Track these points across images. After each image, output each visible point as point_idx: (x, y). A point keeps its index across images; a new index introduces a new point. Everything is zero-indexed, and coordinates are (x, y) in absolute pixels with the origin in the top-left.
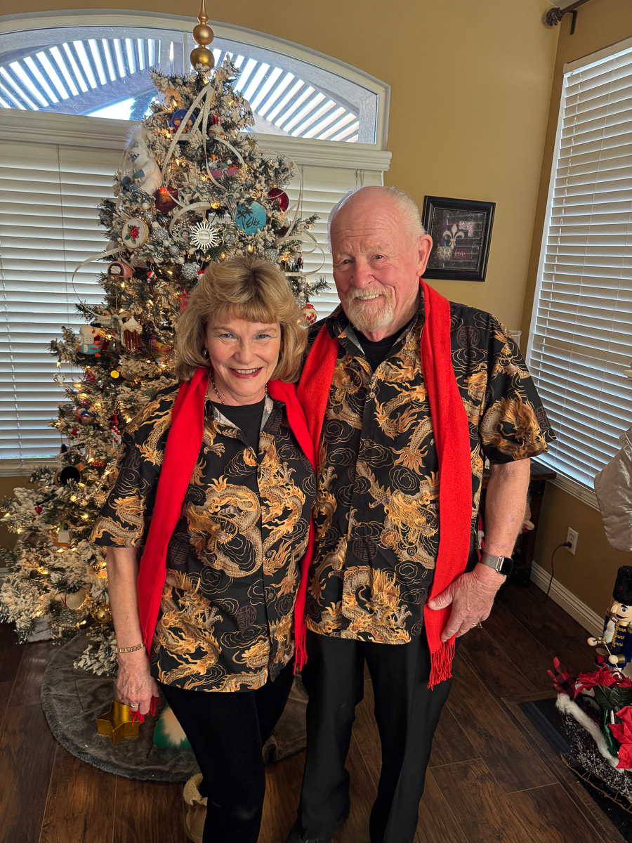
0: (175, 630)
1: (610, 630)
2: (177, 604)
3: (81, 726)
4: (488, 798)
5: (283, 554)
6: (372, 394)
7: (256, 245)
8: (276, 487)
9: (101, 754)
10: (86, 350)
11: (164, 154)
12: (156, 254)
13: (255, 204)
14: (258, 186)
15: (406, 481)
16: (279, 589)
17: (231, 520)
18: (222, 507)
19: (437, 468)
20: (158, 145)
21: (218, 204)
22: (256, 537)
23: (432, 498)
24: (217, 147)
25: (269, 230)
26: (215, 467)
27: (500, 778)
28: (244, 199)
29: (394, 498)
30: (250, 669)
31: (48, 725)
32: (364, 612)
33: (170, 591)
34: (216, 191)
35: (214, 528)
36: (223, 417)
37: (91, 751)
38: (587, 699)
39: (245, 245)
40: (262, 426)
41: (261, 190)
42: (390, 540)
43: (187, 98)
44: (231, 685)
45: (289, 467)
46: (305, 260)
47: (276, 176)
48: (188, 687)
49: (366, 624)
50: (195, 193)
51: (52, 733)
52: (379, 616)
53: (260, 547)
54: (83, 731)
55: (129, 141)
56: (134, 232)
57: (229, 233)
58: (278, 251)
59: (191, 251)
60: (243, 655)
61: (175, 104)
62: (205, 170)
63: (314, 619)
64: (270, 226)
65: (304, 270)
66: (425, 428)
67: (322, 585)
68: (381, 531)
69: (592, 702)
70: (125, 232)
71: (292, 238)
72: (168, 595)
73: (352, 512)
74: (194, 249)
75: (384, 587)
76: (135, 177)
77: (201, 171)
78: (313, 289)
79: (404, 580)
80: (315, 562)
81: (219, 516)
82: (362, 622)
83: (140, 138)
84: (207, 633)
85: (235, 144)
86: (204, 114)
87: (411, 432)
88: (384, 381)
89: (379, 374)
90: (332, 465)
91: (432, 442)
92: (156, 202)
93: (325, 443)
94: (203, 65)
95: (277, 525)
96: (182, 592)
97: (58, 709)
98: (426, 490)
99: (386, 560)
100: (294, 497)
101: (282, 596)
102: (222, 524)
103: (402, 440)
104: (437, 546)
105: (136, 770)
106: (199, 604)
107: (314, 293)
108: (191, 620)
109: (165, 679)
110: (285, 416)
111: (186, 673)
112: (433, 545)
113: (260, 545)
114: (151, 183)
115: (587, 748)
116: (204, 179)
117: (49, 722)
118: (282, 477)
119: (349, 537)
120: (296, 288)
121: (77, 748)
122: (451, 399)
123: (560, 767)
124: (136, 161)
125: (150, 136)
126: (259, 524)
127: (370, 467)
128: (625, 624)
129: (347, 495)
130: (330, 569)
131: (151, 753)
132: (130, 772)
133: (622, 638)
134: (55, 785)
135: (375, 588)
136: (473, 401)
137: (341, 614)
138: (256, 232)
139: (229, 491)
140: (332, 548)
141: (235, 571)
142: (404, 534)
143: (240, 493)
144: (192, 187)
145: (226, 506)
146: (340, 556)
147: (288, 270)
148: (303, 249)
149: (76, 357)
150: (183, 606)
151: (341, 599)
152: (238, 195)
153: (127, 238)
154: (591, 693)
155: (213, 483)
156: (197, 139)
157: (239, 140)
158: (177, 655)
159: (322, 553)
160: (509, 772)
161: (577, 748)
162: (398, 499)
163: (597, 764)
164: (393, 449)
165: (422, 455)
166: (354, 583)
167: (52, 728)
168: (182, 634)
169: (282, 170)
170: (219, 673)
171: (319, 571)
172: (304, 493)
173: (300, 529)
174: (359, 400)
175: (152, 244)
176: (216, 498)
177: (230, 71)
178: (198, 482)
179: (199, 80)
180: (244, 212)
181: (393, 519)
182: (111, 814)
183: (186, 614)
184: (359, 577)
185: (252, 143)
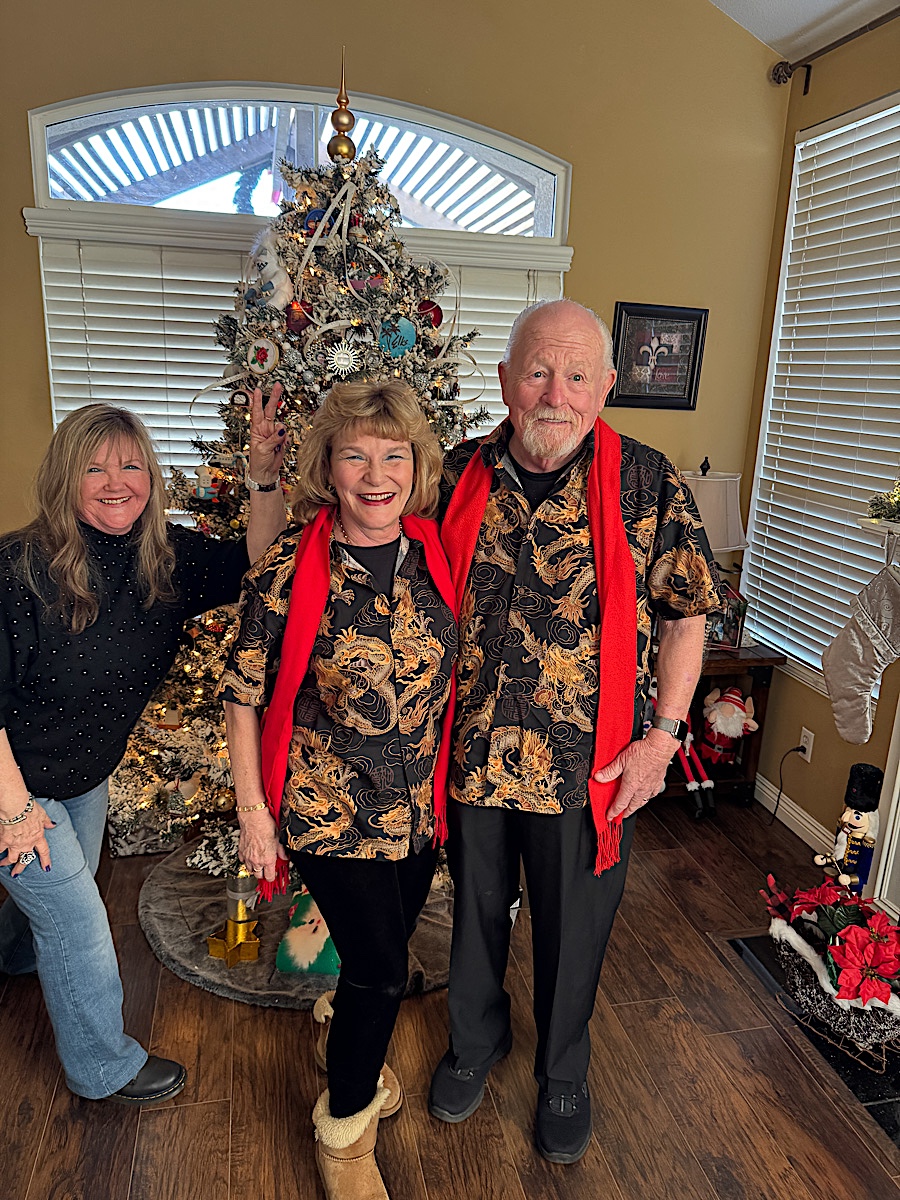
0: (306, 791)
1: (841, 844)
2: (308, 762)
3: (189, 948)
4: (682, 1039)
5: (420, 710)
6: (530, 536)
7: (404, 369)
8: (411, 638)
9: (214, 977)
10: (202, 493)
11: (296, 263)
12: (288, 380)
13: (402, 320)
14: (406, 299)
15: (564, 634)
16: (418, 750)
17: (362, 674)
18: (352, 660)
19: (598, 622)
20: (290, 253)
21: (360, 321)
22: (389, 691)
23: (592, 653)
24: (358, 253)
25: (418, 351)
26: (345, 616)
27: (698, 1019)
28: (389, 316)
29: (551, 652)
30: (388, 836)
31: (149, 946)
32: (511, 777)
33: (299, 749)
34: (357, 305)
35: (344, 683)
36: (352, 559)
37: (202, 973)
38: (810, 925)
39: (391, 369)
40: (397, 570)
41: (411, 304)
42: (544, 698)
43: (324, 195)
44: (366, 851)
45: (425, 616)
46: (462, 385)
47: (428, 286)
48: (319, 853)
49: (513, 791)
50: (333, 309)
51: (154, 954)
52: (527, 782)
53: (395, 704)
54: (191, 953)
55: (255, 247)
56: (262, 355)
57: (373, 356)
58: (430, 375)
59: (328, 377)
60: (380, 819)
61: (309, 202)
62: (344, 280)
63: (458, 786)
64: (421, 346)
65: (460, 398)
66: (588, 576)
67: (467, 747)
68: (534, 688)
69: (815, 929)
70: (251, 355)
71: (446, 360)
72: (297, 753)
73: (503, 667)
74: (332, 375)
75: (535, 749)
76: (262, 289)
77: (339, 281)
78: (472, 421)
79: (559, 743)
80: (458, 723)
81: (349, 670)
82: (508, 788)
83: (268, 244)
84: (341, 792)
85: (379, 249)
86: (345, 216)
87: (572, 579)
88: (544, 521)
89: (538, 514)
90: (481, 615)
91: (595, 592)
92: (287, 319)
93: (473, 589)
94: (343, 158)
95: (412, 680)
96: (312, 750)
97: (160, 929)
98: (586, 644)
99: (539, 721)
100: (432, 650)
101: (421, 759)
102: (352, 678)
103: (562, 588)
104: (596, 707)
105: (256, 994)
106: (331, 761)
107: (473, 425)
108: (323, 778)
109: (295, 845)
110: (423, 558)
111: (318, 837)
112: (591, 704)
113: (394, 702)
114: (281, 297)
115: (806, 984)
116: (342, 291)
117: (151, 941)
118: (418, 627)
119: (498, 695)
120: (450, 419)
121: (185, 969)
122: (617, 544)
123: (775, 1009)
124: (263, 272)
125: (281, 242)
126: (392, 678)
127: (525, 617)
128: (860, 836)
129: (497, 648)
130: (476, 729)
131: (274, 977)
132: (249, 997)
133: (856, 853)
134: (161, 1007)
135: (525, 751)
136: (641, 548)
137: (487, 781)
138: (404, 354)
139: (359, 643)
140: (478, 706)
141: (367, 728)
142: (559, 692)
143: (371, 645)
144: (330, 302)
145: (356, 659)
146: (486, 715)
147: (441, 398)
148: (461, 372)
149: (189, 503)
150: (314, 764)
151: (486, 763)
152: (384, 311)
153: (253, 362)
154: (813, 917)
155: (341, 633)
156: (335, 244)
157: (384, 244)
158: (309, 818)
159: (466, 712)
160: (711, 1013)
161: (794, 983)
162: (555, 653)
163: (819, 1002)
164: (551, 598)
165: (583, 606)
166: (502, 745)
167: (155, 948)
168: (313, 794)
169: (435, 279)
170: (354, 837)
171: (463, 732)
172: (443, 644)
173: (438, 684)
174: (515, 542)
175: (284, 369)
176: (345, 651)
177: (375, 162)
178: (327, 634)
179: (338, 173)
180: (390, 329)
181: (549, 676)
182: (229, 1040)
183: (317, 772)
184: (508, 738)
185: (400, 246)
